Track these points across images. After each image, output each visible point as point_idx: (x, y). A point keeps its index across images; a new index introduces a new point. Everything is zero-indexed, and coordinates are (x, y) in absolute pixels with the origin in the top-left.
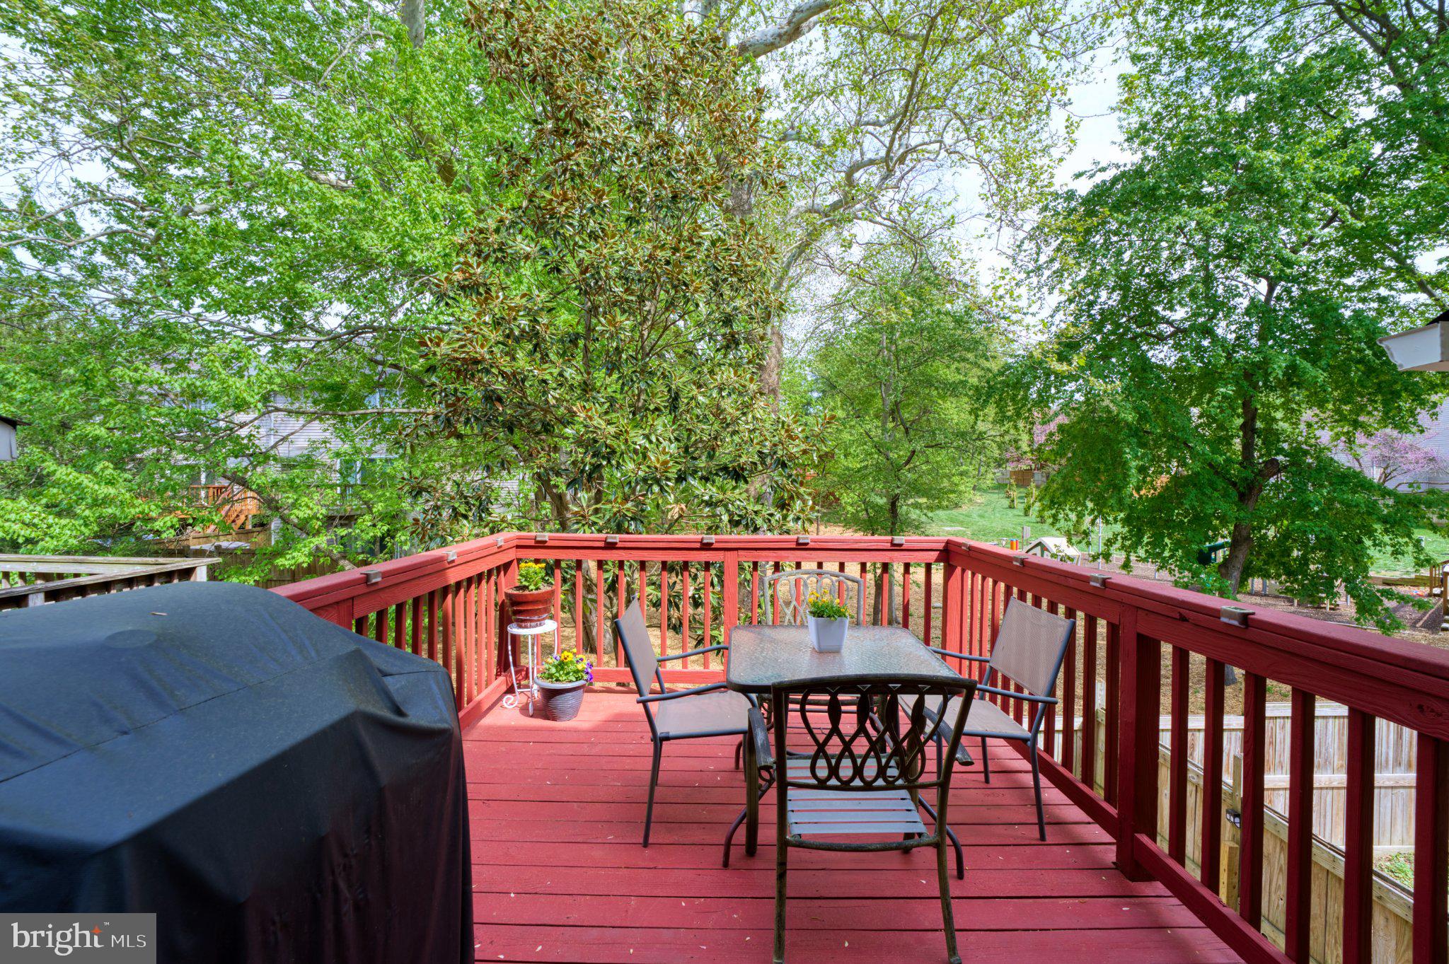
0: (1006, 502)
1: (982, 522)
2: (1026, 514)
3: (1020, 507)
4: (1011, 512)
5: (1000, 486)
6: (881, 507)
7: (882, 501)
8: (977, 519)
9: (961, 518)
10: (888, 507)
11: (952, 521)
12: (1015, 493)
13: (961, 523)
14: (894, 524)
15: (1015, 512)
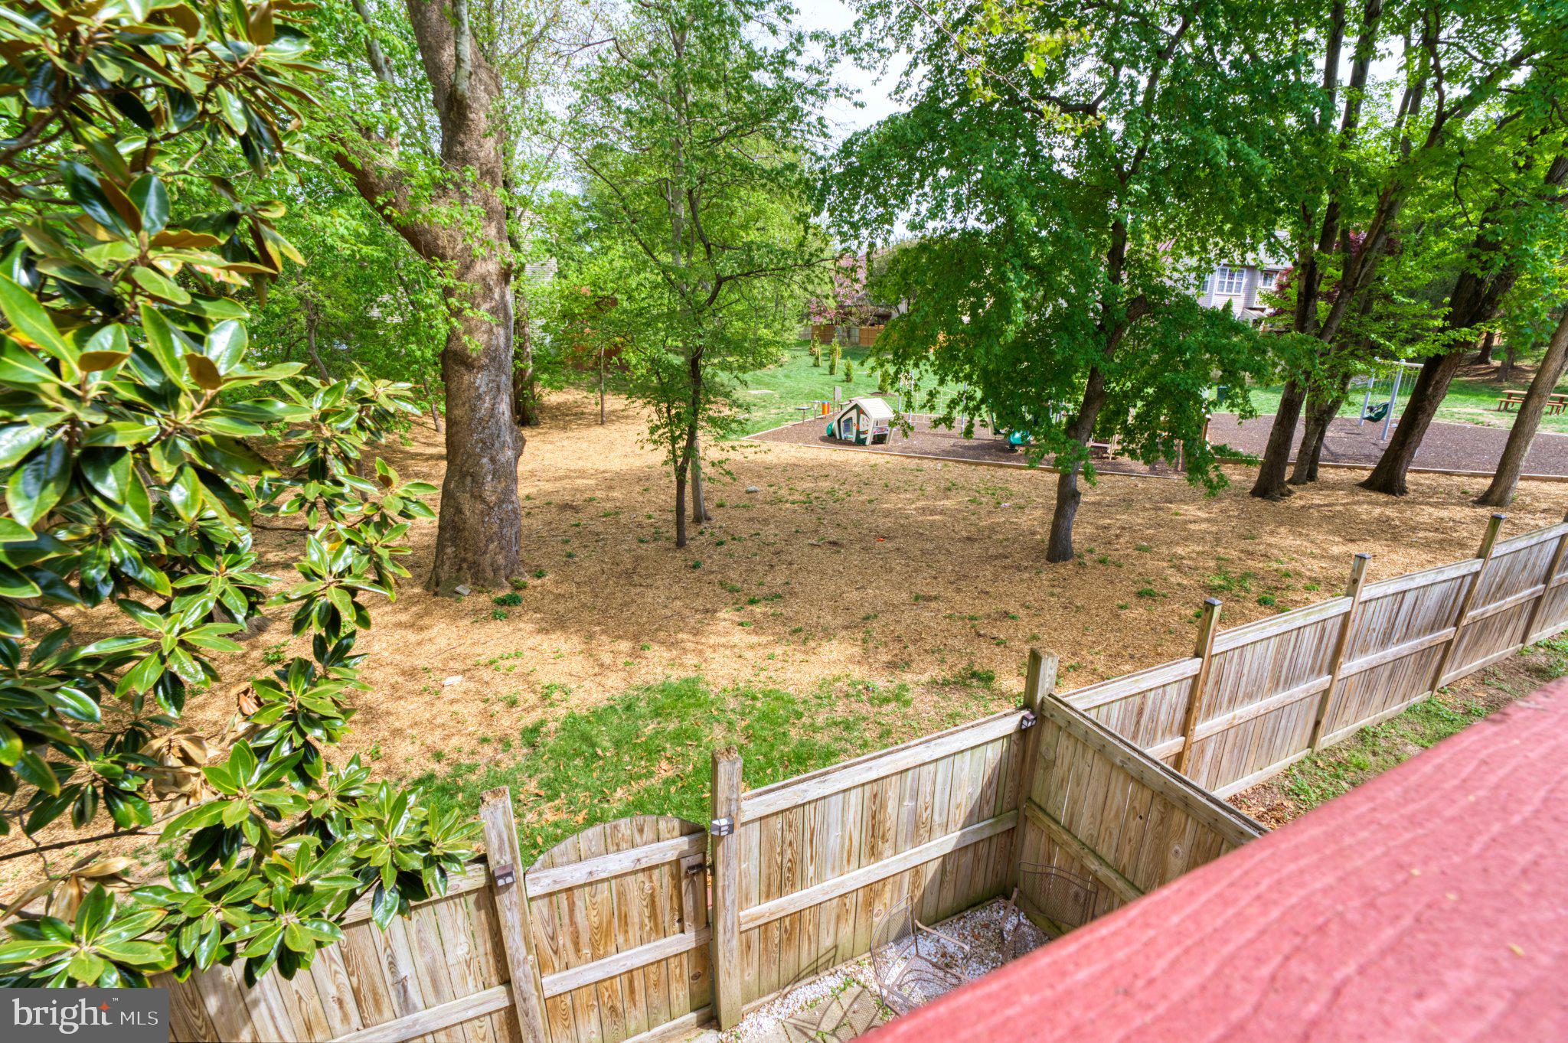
0: (812, 360)
1: (789, 383)
2: (831, 373)
3: (825, 365)
4: (815, 370)
5: (804, 343)
6: (677, 368)
7: (678, 360)
8: (783, 379)
9: (767, 379)
10: (688, 368)
11: (759, 382)
12: (819, 349)
13: (767, 385)
14: (696, 392)
15: (820, 370)
